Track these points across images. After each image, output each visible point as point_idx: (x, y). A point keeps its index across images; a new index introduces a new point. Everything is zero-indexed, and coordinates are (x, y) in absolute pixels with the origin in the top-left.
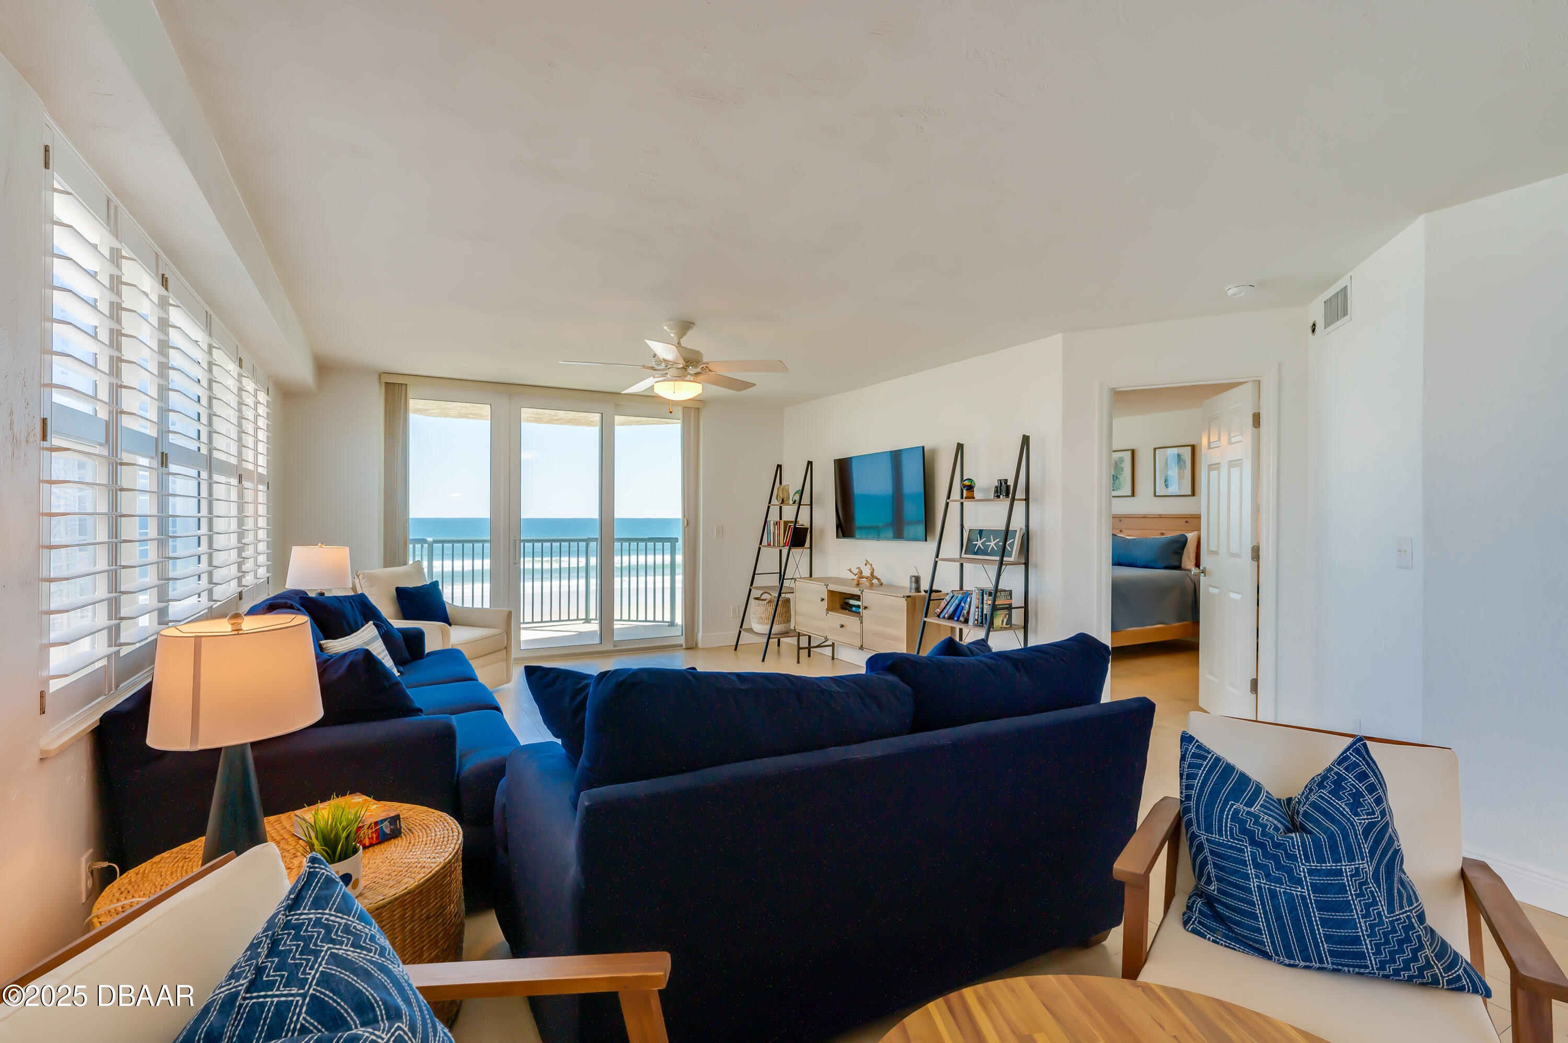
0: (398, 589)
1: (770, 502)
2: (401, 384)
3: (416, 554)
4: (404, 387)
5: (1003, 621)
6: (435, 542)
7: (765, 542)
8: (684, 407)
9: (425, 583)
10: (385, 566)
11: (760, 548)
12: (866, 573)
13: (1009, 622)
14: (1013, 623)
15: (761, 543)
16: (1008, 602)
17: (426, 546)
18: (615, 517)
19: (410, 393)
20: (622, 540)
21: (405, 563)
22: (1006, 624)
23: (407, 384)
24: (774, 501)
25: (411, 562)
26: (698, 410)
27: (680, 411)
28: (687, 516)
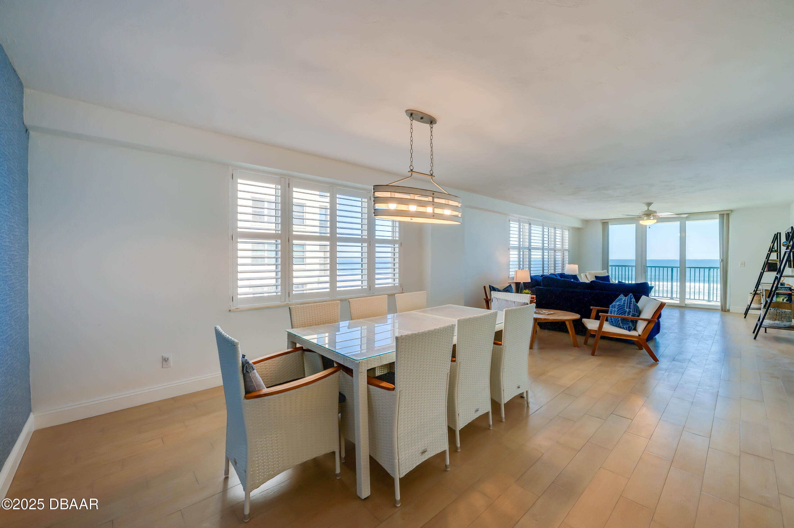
4: (608, 222)
8: (720, 214)
18: (686, 259)
26: (728, 215)
27: (718, 216)
28: (722, 258)
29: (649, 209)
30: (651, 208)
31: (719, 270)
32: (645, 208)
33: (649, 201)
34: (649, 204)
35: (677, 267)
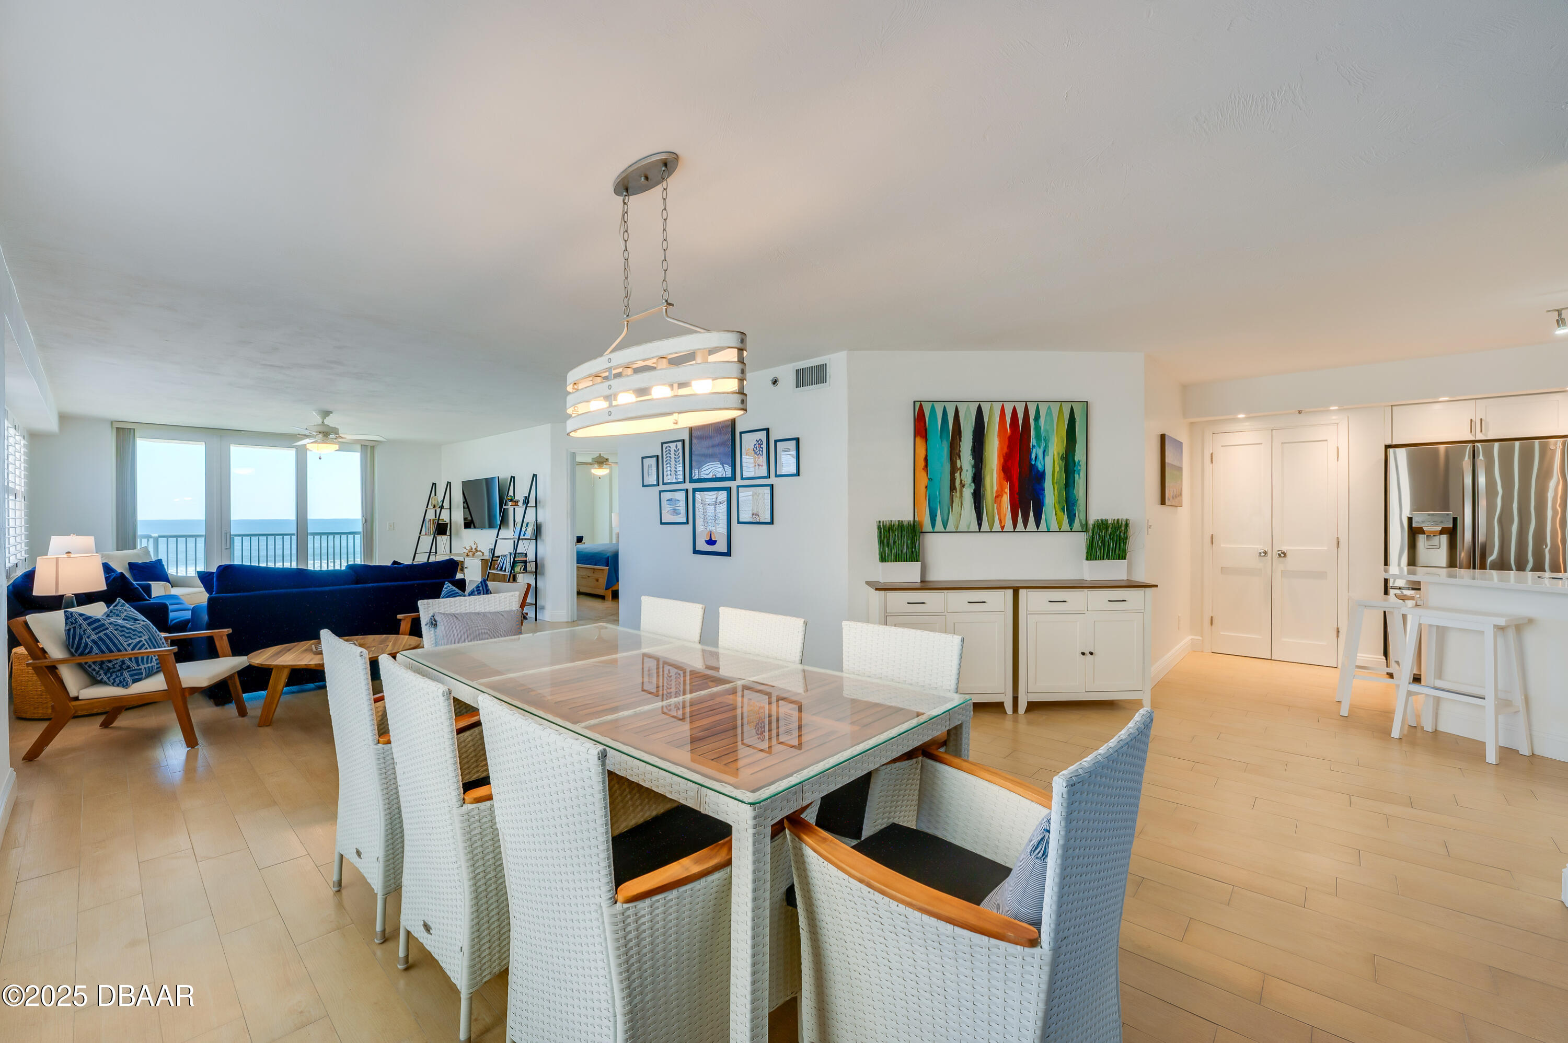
0: (129, 564)
1: (427, 507)
2: (130, 429)
3: (142, 543)
4: (132, 431)
5: (521, 569)
6: (160, 537)
7: (423, 533)
8: (362, 445)
9: (151, 560)
10: (117, 550)
11: (419, 537)
12: (474, 547)
13: (525, 569)
14: (528, 570)
15: (420, 533)
16: (525, 559)
17: (151, 540)
18: (308, 518)
19: (137, 434)
20: (314, 534)
21: (135, 548)
22: (523, 570)
23: (134, 429)
24: (430, 506)
25: (139, 548)
26: (373, 447)
27: (359, 447)
28: (365, 516)
29: (325, 424)
30: (329, 421)
31: (358, 537)
32: (319, 420)
33: (328, 407)
34: (326, 413)
35: (291, 535)
